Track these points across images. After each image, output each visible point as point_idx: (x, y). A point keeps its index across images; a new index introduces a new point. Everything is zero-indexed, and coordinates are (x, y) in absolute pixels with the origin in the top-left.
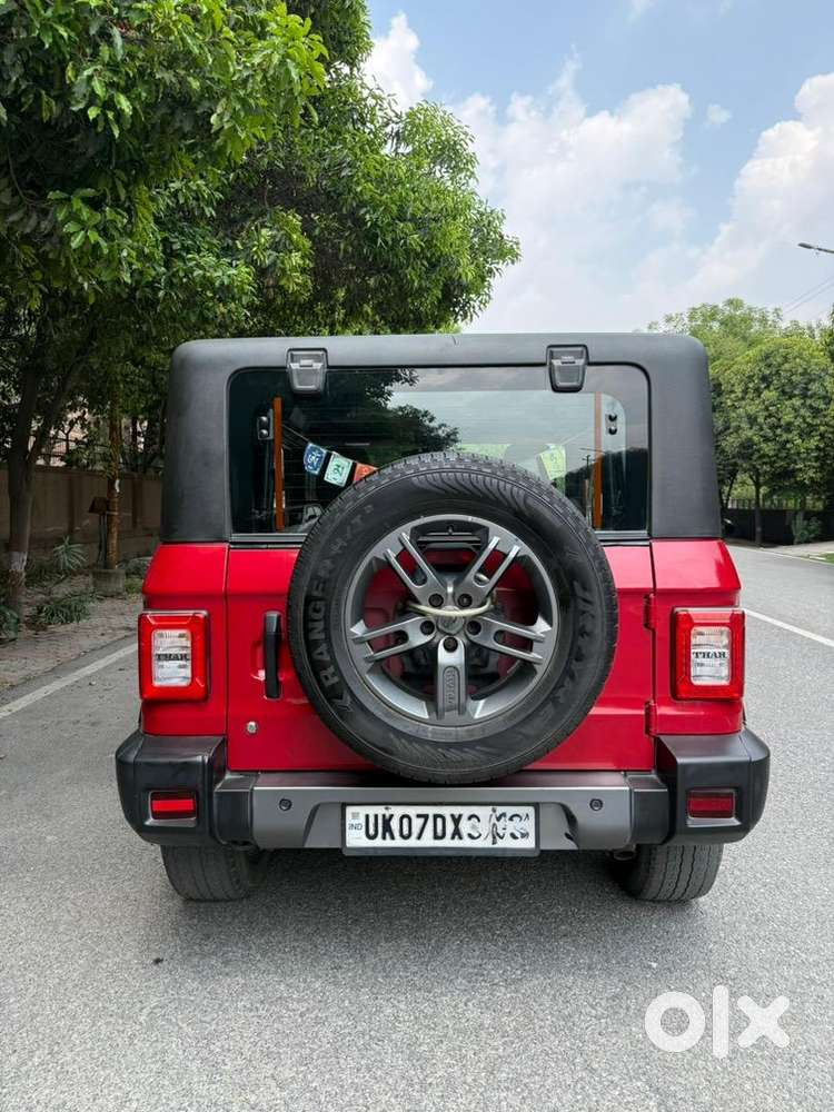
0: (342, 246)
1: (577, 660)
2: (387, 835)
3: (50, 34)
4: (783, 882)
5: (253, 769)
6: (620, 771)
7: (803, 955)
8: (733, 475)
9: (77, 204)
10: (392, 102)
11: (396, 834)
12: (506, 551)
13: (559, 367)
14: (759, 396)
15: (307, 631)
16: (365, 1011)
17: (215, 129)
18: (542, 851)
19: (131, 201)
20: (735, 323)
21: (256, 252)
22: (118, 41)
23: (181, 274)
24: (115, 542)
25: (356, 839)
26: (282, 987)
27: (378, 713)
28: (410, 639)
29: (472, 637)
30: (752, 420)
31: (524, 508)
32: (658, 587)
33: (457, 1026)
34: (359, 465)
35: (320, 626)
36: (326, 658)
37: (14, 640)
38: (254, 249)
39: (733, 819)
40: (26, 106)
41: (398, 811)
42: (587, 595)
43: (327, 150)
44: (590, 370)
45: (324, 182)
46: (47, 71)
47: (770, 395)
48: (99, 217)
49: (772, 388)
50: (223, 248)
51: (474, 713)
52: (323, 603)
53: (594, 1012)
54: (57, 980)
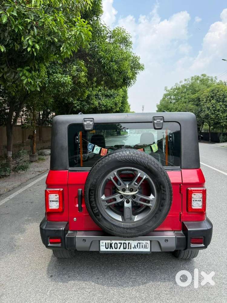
0: (95, 69)
1: (162, 206)
2: (111, 248)
3: (17, 28)
4: (216, 252)
5: (75, 230)
6: (173, 231)
7: (221, 275)
8: (203, 123)
9: (25, 72)
10: (109, 28)
11: (113, 248)
12: (142, 177)
13: (156, 123)
14: (210, 102)
15: (90, 198)
16: (106, 292)
17: (62, 51)
18: (152, 252)
19: (39, 67)
20: (204, 81)
21: (72, 72)
22: (36, 30)
23: (52, 80)
24: (35, 147)
25: (103, 249)
26: (84, 284)
27: (109, 220)
28: (117, 200)
29: (134, 200)
30: (208, 108)
31: (147, 166)
32: (183, 182)
33: (130, 297)
34: (102, 149)
35: (93, 197)
36: (95, 205)
37: (9, 175)
38: (72, 71)
39: (203, 244)
40: (11, 47)
41: (114, 242)
42: (164, 189)
43: (91, 43)
44: (164, 123)
45: (90, 52)
46: (17, 37)
47: (213, 101)
48: (31, 75)
49: (214, 99)
50: (63, 71)
51: (134, 220)
52: (94, 191)
53: (166, 292)
54: (26, 282)
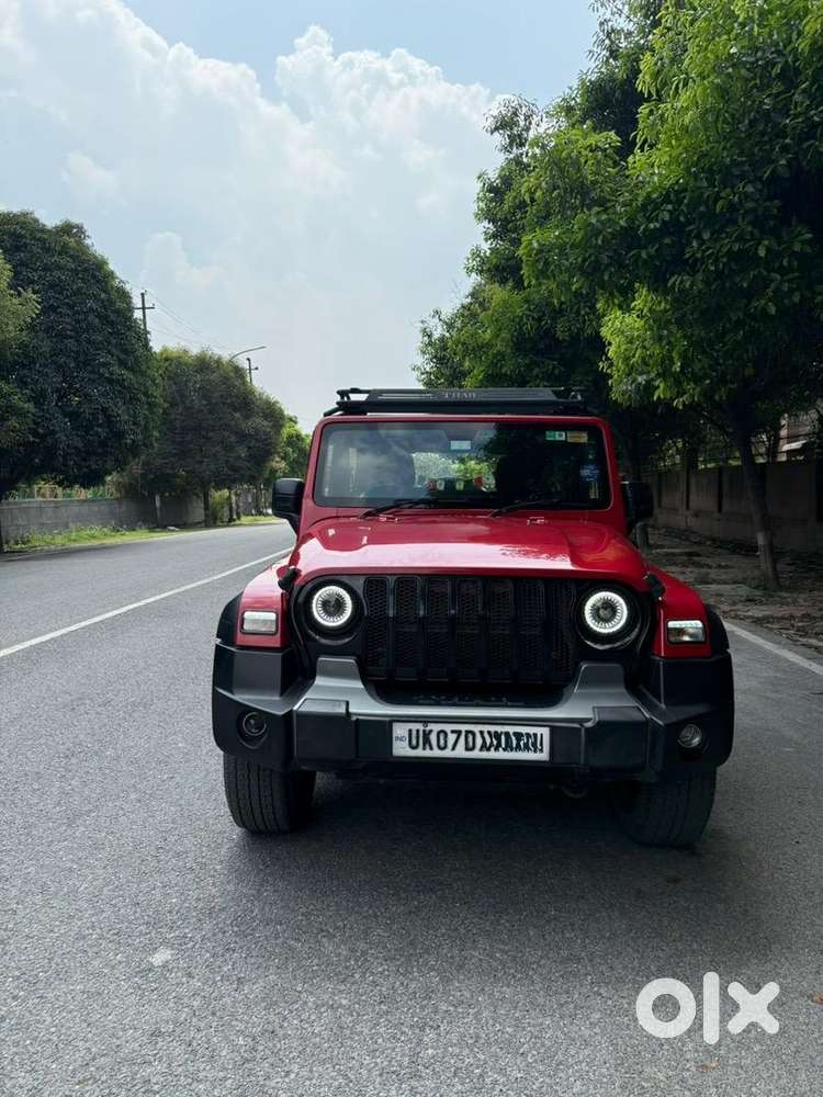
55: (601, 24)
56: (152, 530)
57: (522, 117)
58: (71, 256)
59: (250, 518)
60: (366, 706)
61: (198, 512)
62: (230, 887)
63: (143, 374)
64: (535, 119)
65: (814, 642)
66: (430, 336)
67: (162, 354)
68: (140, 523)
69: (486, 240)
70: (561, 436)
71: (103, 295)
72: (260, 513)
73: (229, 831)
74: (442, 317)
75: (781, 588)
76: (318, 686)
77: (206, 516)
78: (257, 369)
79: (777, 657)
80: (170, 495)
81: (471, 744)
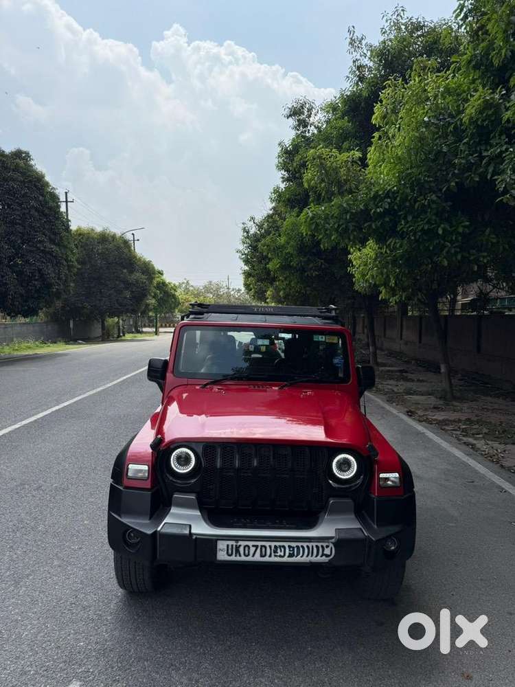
55: (354, 62)
56: (67, 342)
57: (306, 109)
58: (21, 173)
59: (131, 335)
60: (202, 528)
61: (98, 331)
62: (116, 633)
63: (65, 247)
64: (314, 112)
65: (471, 440)
66: (248, 232)
67: (77, 231)
68: (60, 339)
69: (283, 182)
70: (322, 338)
71: (41, 198)
72: (139, 332)
73: (116, 591)
74: (256, 221)
75: (455, 398)
76: (173, 514)
77: (103, 334)
78: (138, 240)
79: (449, 453)
80: (80, 320)
81: (264, 553)
